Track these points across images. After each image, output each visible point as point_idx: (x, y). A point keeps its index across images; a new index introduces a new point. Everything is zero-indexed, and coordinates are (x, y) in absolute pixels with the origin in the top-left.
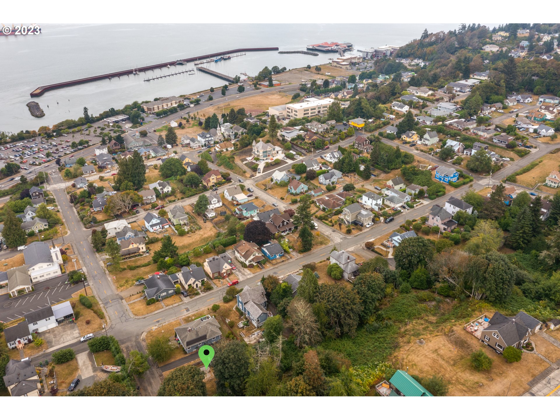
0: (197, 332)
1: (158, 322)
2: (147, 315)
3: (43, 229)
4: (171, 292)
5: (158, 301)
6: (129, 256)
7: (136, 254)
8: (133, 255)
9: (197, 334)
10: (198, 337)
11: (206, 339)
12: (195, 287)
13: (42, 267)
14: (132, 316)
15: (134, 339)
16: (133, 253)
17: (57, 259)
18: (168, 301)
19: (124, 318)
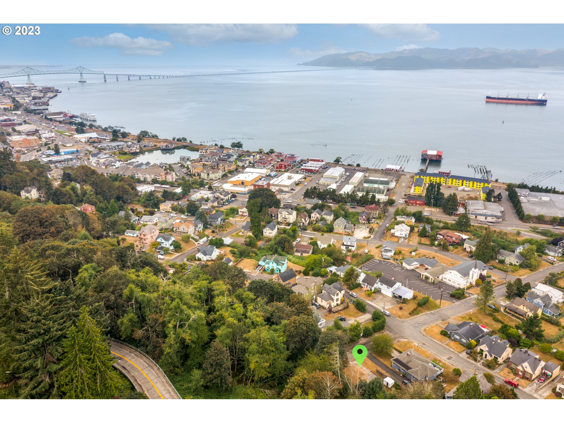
0: (410, 361)
1: (424, 344)
2: (428, 336)
3: (514, 263)
4: (464, 340)
5: (449, 337)
6: (513, 313)
7: (520, 317)
8: (518, 316)
9: (408, 362)
10: (407, 364)
11: (408, 370)
12: (484, 356)
13: (456, 275)
14: (423, 328)
15: (397, 336)
16: (519, 314)
17: (472, 278)
18: (452, 343)
19: (417, 325)
